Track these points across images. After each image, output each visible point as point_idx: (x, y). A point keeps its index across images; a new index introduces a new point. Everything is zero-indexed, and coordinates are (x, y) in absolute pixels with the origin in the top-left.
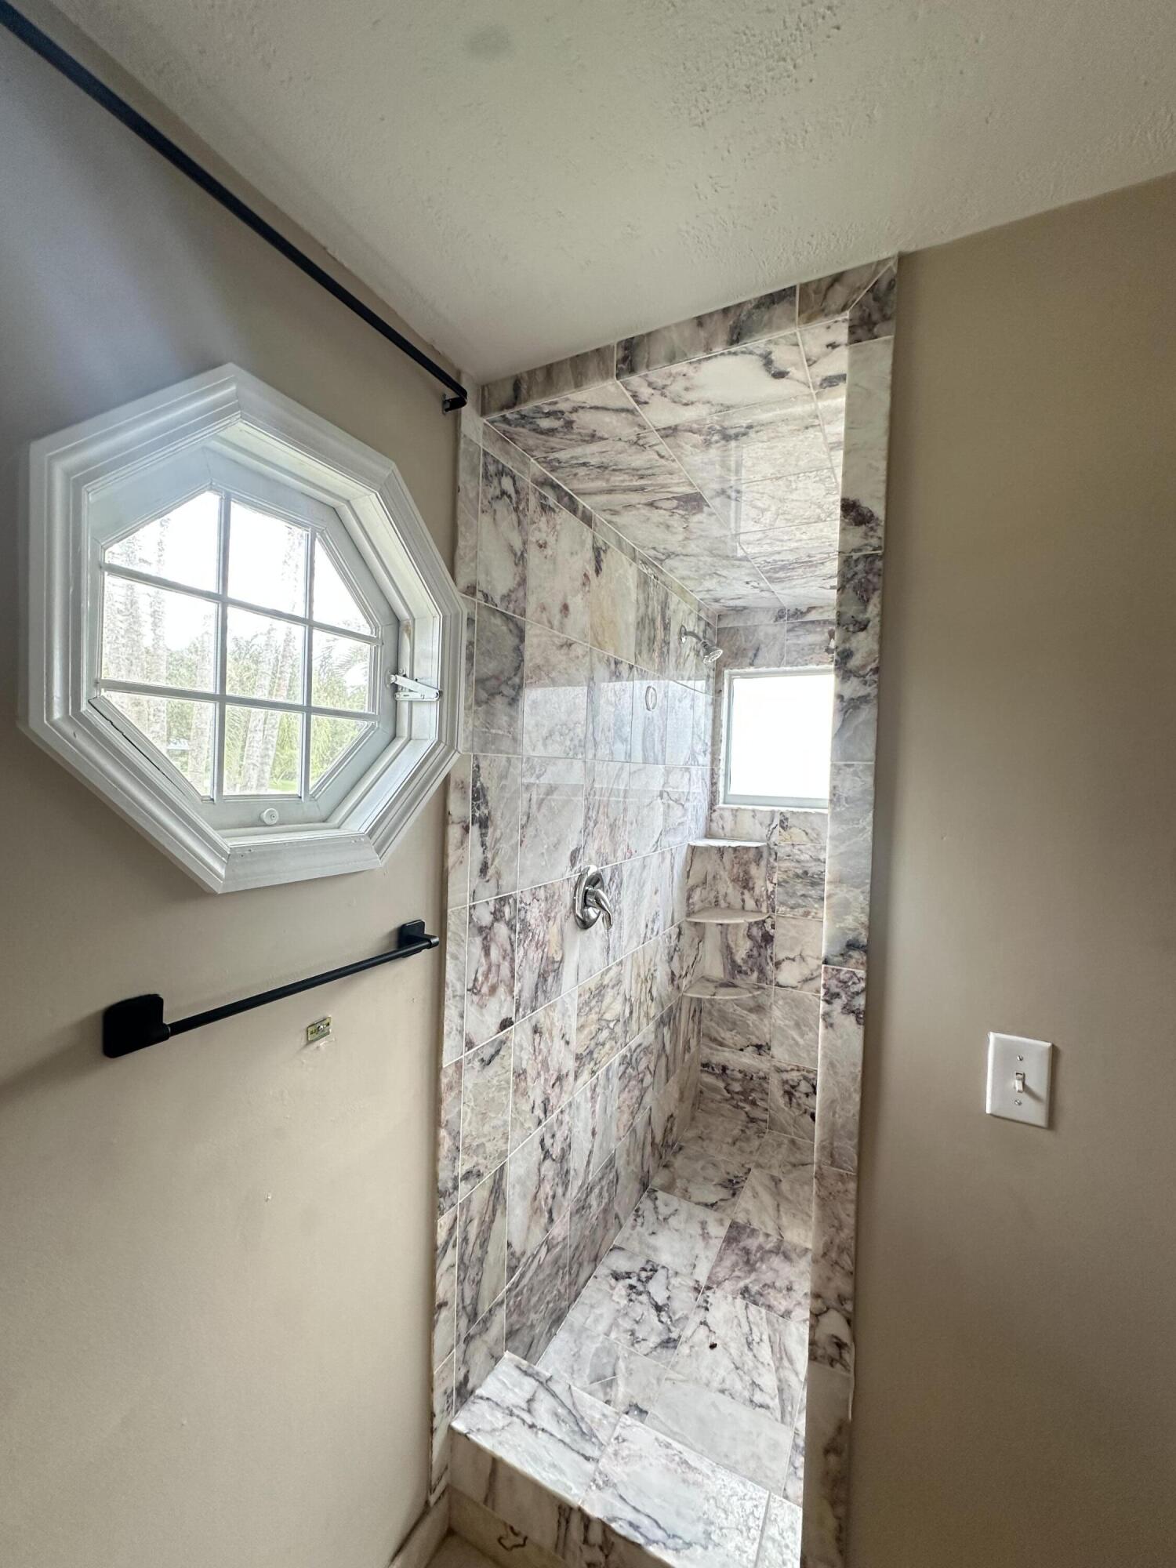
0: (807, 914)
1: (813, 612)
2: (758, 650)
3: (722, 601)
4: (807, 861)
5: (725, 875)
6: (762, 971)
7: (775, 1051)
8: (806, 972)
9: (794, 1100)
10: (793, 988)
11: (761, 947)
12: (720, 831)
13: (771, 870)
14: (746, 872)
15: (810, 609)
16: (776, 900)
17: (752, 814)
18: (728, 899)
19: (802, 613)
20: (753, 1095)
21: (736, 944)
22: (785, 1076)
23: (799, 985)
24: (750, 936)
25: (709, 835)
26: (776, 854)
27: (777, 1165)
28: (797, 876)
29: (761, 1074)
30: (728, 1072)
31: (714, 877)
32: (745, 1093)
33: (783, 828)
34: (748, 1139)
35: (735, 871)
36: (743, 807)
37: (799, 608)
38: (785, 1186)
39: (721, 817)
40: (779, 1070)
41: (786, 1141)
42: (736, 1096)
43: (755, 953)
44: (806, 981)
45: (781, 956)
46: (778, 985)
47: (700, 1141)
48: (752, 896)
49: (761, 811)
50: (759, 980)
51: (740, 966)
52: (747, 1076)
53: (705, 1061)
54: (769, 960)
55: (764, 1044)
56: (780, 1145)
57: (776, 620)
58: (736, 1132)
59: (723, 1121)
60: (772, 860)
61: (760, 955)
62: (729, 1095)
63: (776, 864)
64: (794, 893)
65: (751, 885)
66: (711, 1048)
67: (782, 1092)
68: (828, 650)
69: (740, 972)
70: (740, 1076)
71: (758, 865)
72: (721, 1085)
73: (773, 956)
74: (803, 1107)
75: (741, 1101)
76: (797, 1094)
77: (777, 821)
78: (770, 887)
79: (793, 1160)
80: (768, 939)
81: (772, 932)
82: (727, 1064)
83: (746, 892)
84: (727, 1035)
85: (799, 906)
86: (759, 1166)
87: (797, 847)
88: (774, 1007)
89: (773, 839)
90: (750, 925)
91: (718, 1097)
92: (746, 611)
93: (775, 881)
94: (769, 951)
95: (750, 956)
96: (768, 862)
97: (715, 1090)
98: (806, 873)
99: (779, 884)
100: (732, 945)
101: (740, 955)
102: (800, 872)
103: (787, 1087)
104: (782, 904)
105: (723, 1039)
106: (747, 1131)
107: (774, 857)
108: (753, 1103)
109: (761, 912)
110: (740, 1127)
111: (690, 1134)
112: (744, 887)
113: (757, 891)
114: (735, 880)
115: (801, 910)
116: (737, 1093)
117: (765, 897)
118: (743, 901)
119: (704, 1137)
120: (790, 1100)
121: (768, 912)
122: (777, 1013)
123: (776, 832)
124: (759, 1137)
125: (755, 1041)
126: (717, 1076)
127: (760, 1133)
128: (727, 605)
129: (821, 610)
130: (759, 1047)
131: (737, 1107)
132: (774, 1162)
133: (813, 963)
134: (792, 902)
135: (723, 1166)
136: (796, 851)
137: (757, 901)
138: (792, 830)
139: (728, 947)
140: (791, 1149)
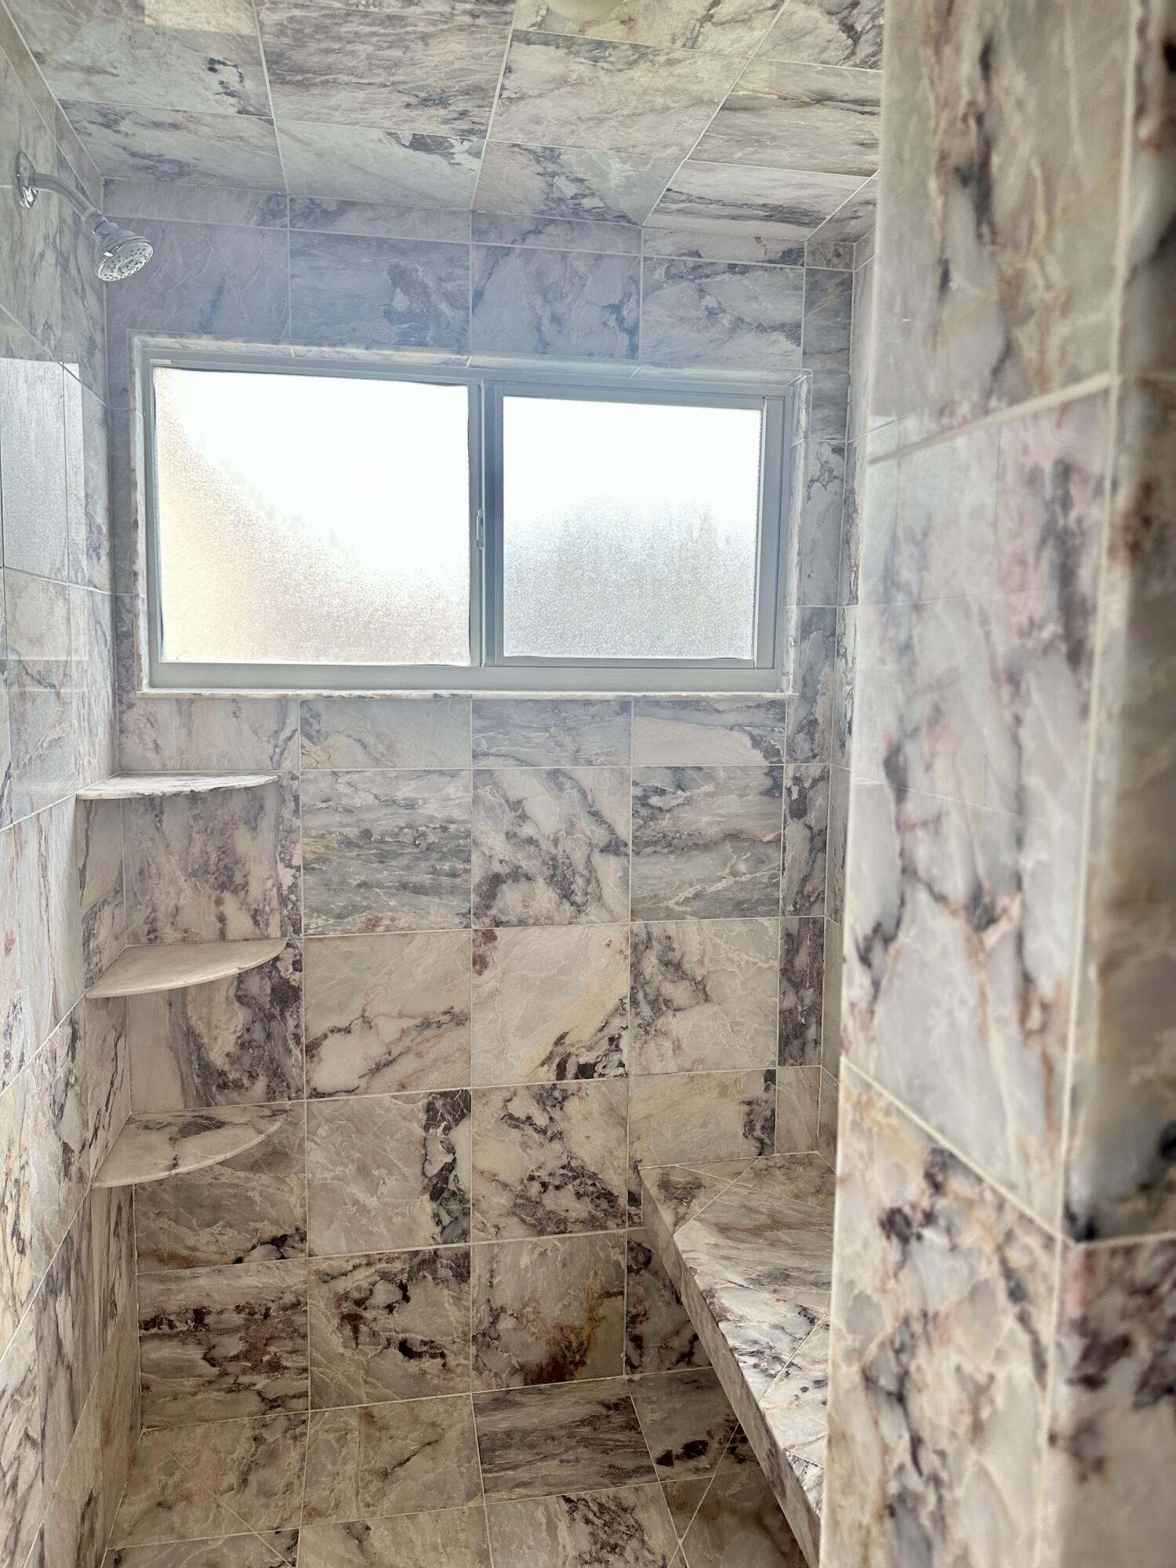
0: (372, 925)
1: (352, 215)
2: (220, 291)
3: (124, 126)
4: (369, 808)
5: (170, 864)
6: (276, 1073)
7: (315, 1241)
8: (377, 1052)
9: (363, 1329)
10: (349, 1092)
11: (273, 1017)
12: (151, 755)
13: (286, 836)
14: (224, 850)
15: (346, 206)
16: (301, 905)
17: (231, 707)
18: (183, 919)
19: (325, 212)
20: (272, 1349)
21: (209, 1026)
22: (341, 1285)
23: (363, 1083)
24: (242, 999)
25: (119, 769)
26: (296, 799)
27: (350, 1493)
28: (348, 843)
29: (289, 1298)
30: (208, 1320)
31: (141, 872)
32: (251, 1355)
33: (310, 737)
34: (273, 1455)
35: (196, 849)
36: (206, 692)
37: (317, 198)
39: (151, 721)
40: (327, 1278)
41: (354, 1423)
42: (232, 1367)
43: (258, 1034)
44: (378, 1069)
45: (318, 1030)
46: (316, 1094)
47: (163, 1514)
48: (244, 904)
49: (253, 701)
50: (271, 1094)
51: (223, 1073)
52: (254, 1313)
53: (149, 1313)
54: (292, 1044)
55: (290, 1231)
56: (342, 1439)
57: (263, 221)
58: (243, 1448)
59: (206, 1435)
60: (287, 813)
61: (269, 1036)
62: (215, 1370)
63: (298, 823)
64: (343, 882)
65: (238, 879)
66: (163, 1280)
67: (336, 1321)
68: (389, 314)
69: (223, 1086)
70: (238, 1319)
71: (254, 829)
72: (195, 1353)
73: (302, 1032)
74: (384, 1335)
75: (244, 1372)
76: (368, 1315)
77: (293, 721)
78: (286, 877)
79: (379, 1463)
80: (287, 995)
81: (295, 978)
82: (205, 1303)
83: (227, 896)
84: (203, 1240)
85: (355, 909)
86: (313, 1513)
87: (342, 780)
88: (308, 1145)
89: (288, 765)
90: (241, 978)
91: (189, 1383)
92: (182, 182)
93: (297, 861)
94: (291, 1023)
95: (244, 1045)
96: (279, 819)
97: (180, 1369)
98: (366, 834)
99: (308, 867)
100: (200, 1028)
101: (221, 1047)
102: (353, 833)
103: (347, 1307)
104: (316, 911)
105: (193, 1249)
106: (266, 1434)
107: (292, 805)
108: (275, 1366)
109: (268, 938)
110: (250, 1433)
111: (138, 1504)
112: (223, 887)
113: (255, 890)
114: (197, 873)
115: (359, 919)
116: (236, 1358)
117: (275, 903)
118: (222, 919)
119: (170, 1498)
120: (356, 1330)
121: (284, 935)
122: (315, 1156)
123: (293, 746)
124: (295, 1438)
125: (270, 1231)
126: (183, 1338)
127: (295, 1427)
128: (135, 144)
129: (369, 214)
130: (279, 1242)
131: (236, 1388)
132: (345, 1487)
133: (389, 1029)
134: (339, 903)
136: (342, 788)
137: (255, 915)
138: (333, 740)
139: (190, 1034)
140: (368, 1437)
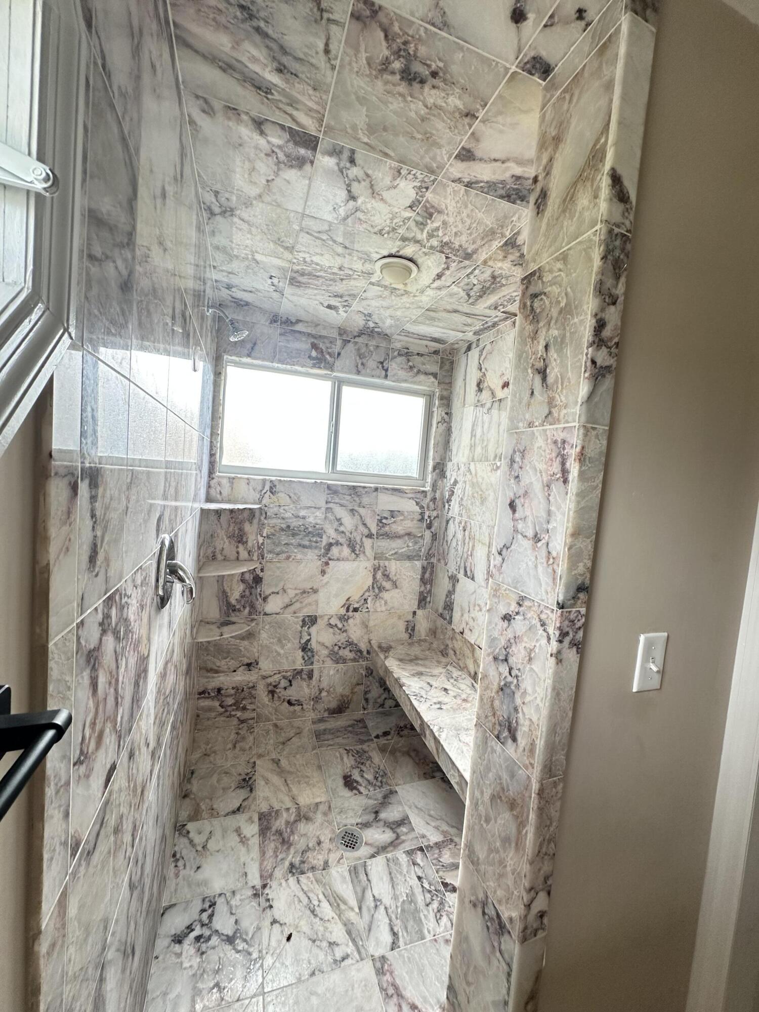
0: (288, 558)
1: (300, 324)
2: (255, 344)
3: (233, 290)
4: (290, 518)
5: (222, 533)
6: (252, 606)
7: (261, 664)
8: (287, 600)
9: (276, 695)
10: (277, 614)
11: (253, 587)
12: (218, 496)
13: (261, 526)
14: (240, 530)
15: (298, 321)
16: (265, 550)
17: (247, 481)
18: (225, 552)
19: (291, 322)
20: (244, 702)
21: (231, 590)
22: (270, 680)
23: (282, 611)
24: (243, 581)
25: (209, 499)
26: (266, 513)
27: (272, 749)
28: (282, 530)
29: (251, 685)
30: (222, 692)
31: (212, 535)
32: (236, 704)
33: (272, 493)
34: (244, 738)
35: (231, 529)
36: (239, 476)
37: (290, 318)
38: (284, 763)
39: (219, 484)
40: (264, 678)
41: (271, 728)
42: (229, 709)
43: (247, 593)
44: (287, 606)
45: (267, 593)
46: (265, 614)
47: (207, 757)
48: (246, 549)
49: (254, 479)
50: (250, 613)
51: (234, 606)
52: (238, 690)
53: (201, 689)
54: (258, 597)
55: (253, 661)
56: (268, 732)
57: (271, 323)
58: (233, 736)
59: (219, 732)
60: (262, 518)
61: (251, 594)
62: (223, 710)
63: (266, 522)
64: (279, 543)
65: (244, 540)
66: (208, 677)
67: (266, 693)
68: (310, 357)
69: (234, 610)
70: (233, 692)
71: (251, 523)
72: (217, 704)
73: (262, 593)
74: (283, 698)
75: (233, 710)
76: (278, 691)
77: (267, 487)
78: (261, 540)
79: (281, 740)
80: (258, 580)
81: (261, 574)
82: (222, 686)
83: (240, 545)
84: (222, 664)
85: (283, 552)
86: (260, 756)
87: (282, 508)
88: (262, 632)
89: (264, 502)
90: (243, 574)
91: (213, 714)
92: (246, 308)
93: (265, 535)
94: (259, 590)
95: (242, 597)
96: (260, 520)
97: (210, 709)
98: (288, 527)
99: (268, 537)
100: (228, 590)
101: (234, 596)
102: (284, 526)
103: (271, 688)
104: (270, 552)
105: (219, 667)
106: (240, 731)
107: (264, 515)
108: (244, 709)
109: (252, 560)
110: (235, 731)
111: (197, 755)
112: (239, 542)
113: (250, 544)
114: (231, 537)
115: (284, 556)
116: (231, 705)
117: (256, 548)
118: (238, 553)
119: (208, 752)
120: (273, 696)
121: (258, 559)
122: (264, 635)
123: (267, 496)
124: (251, 733)
125: (246, 661)
126: (213, 698)
127: (250, 729)
128: (234, 295)
129: (306, 324)
130: (249, 665)
131: (230, 716)
132: (270, 747)
133: (291, 593)
134: (278, 550)
135: (234, 770)
136: (282, 511)
137: (249, 552)
138: (280, 494)
139: (224, 592)
140: (277, 732)
